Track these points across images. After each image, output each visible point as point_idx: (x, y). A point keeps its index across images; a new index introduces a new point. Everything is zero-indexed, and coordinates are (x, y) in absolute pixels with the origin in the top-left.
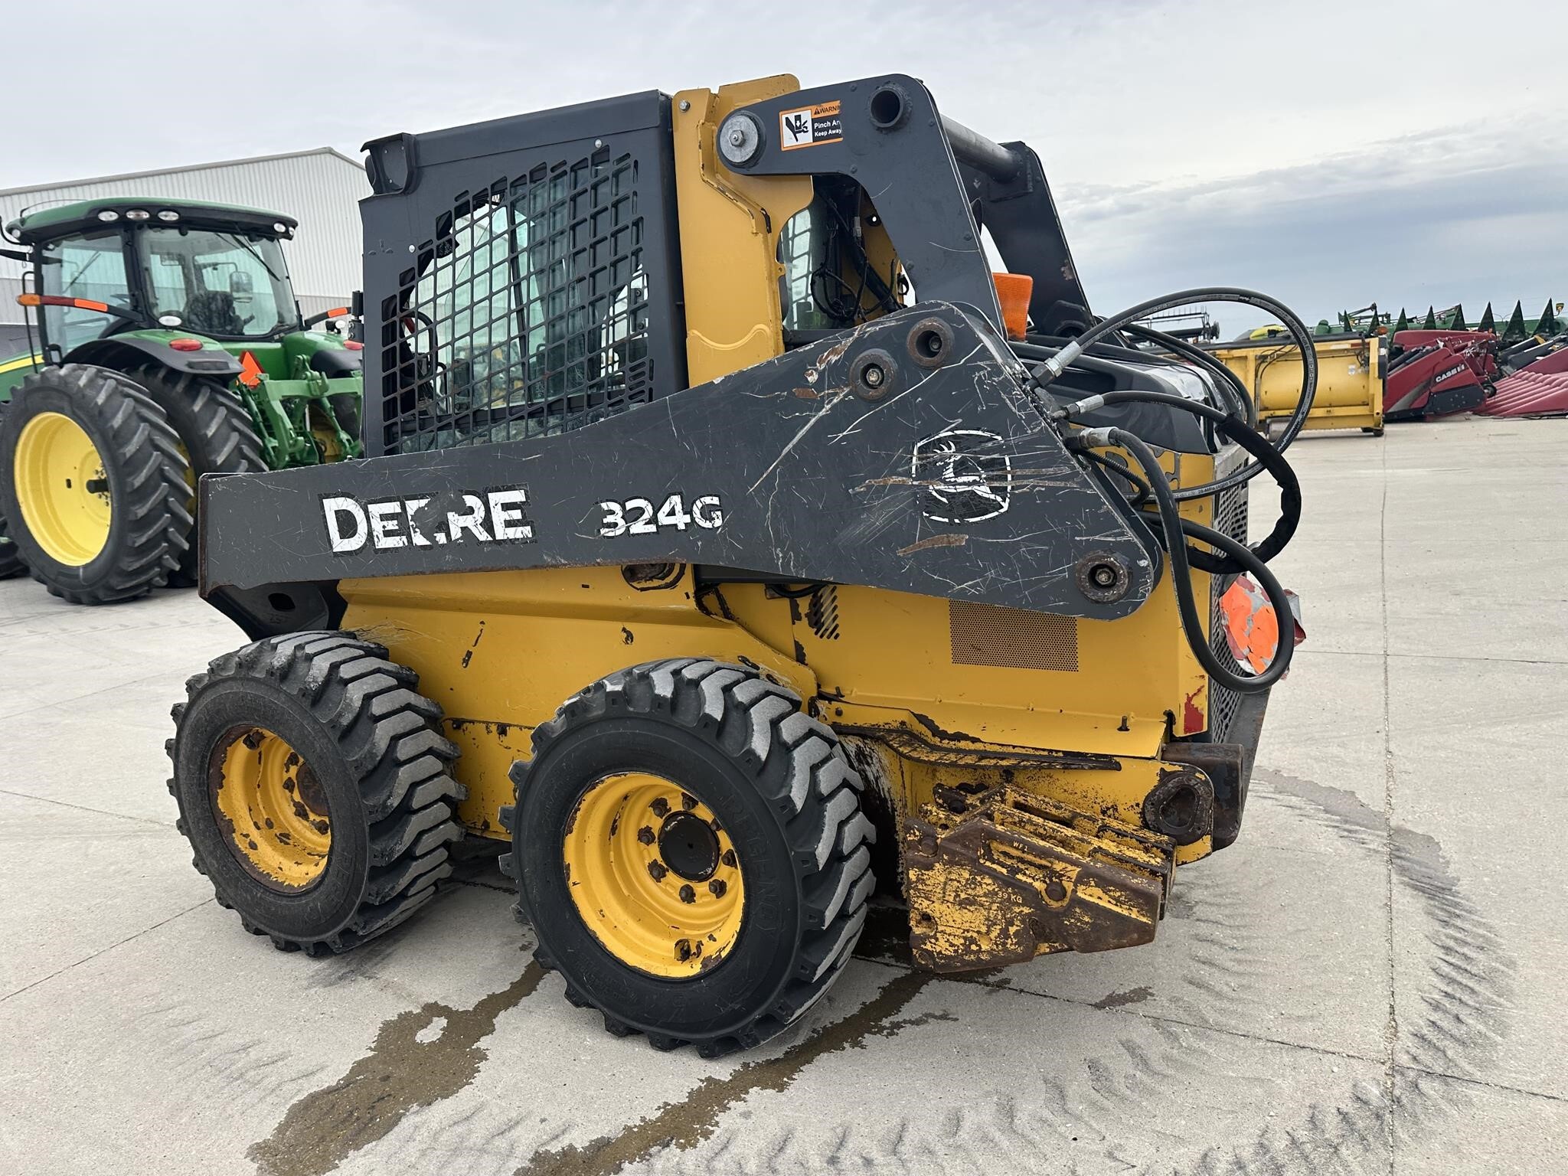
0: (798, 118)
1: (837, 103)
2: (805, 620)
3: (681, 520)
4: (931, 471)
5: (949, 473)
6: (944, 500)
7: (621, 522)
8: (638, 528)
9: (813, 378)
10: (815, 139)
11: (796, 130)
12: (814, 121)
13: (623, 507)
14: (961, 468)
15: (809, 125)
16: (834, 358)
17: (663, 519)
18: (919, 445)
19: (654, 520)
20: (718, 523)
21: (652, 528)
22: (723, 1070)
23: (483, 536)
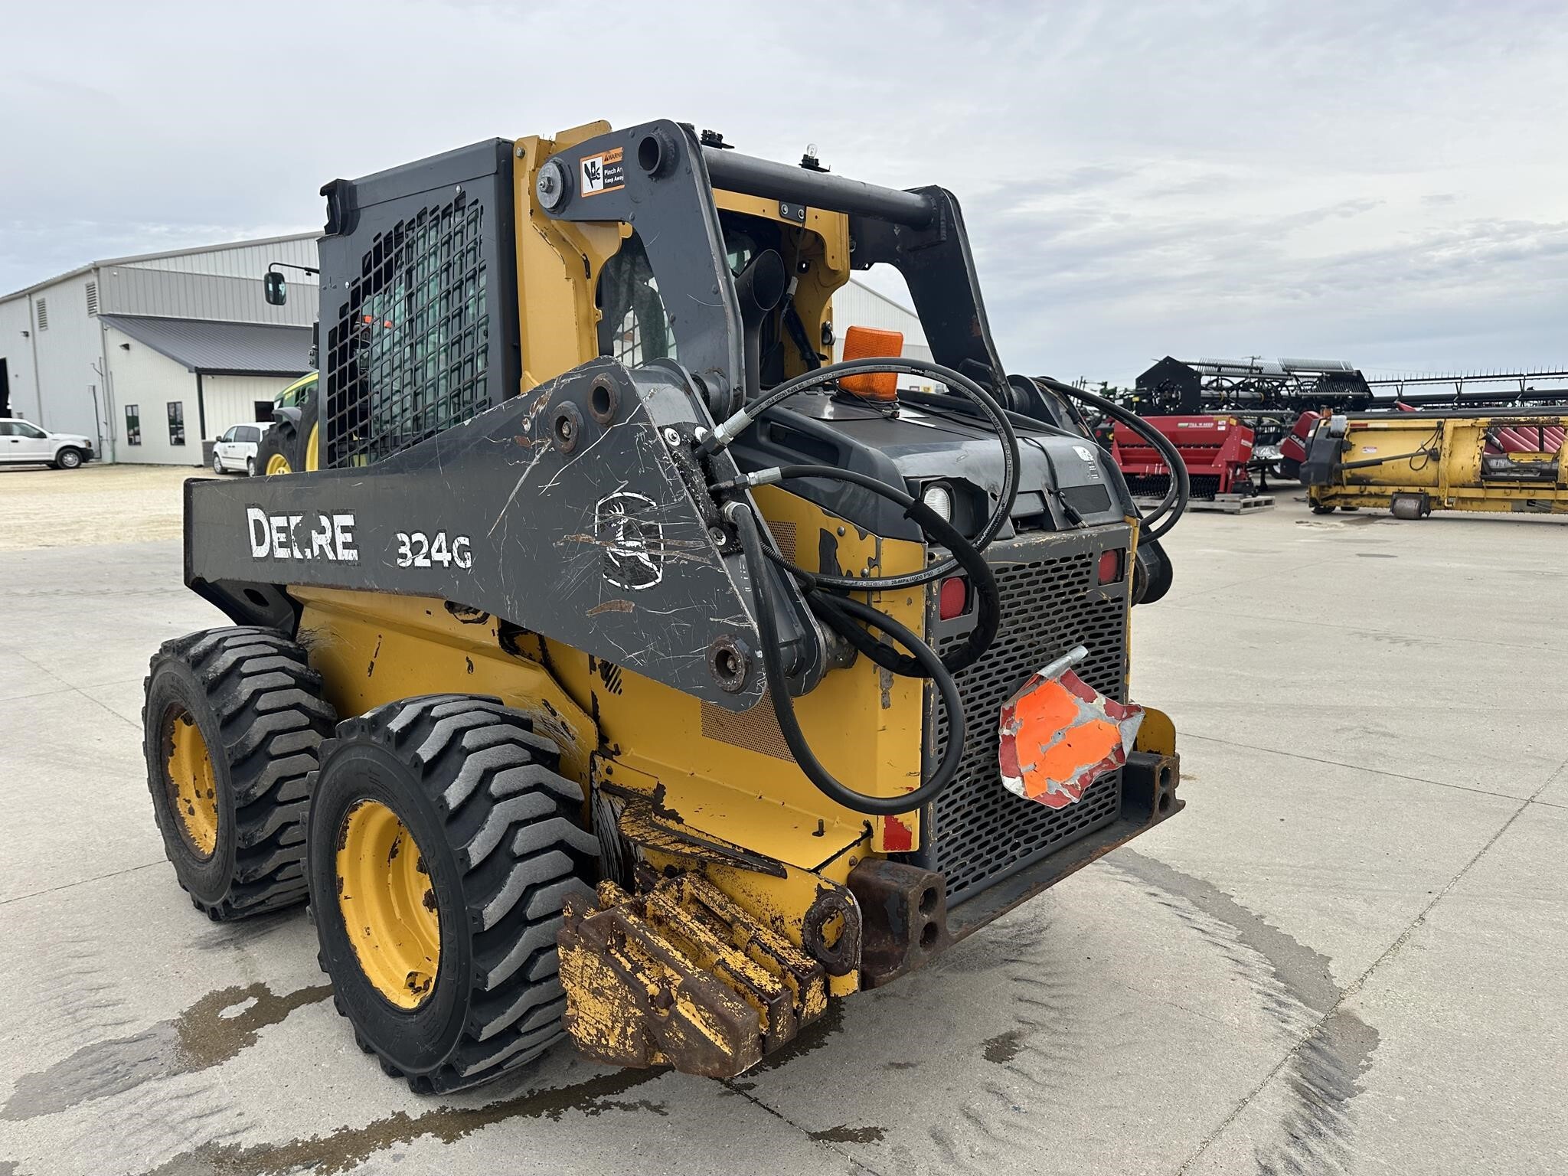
0: (593, 164)
1: (620, 150)
2: (598, 670)
3: (445, 557)
4: (607, 532)
5: (620, 536)
6: (617, 563)
7: (409, 554)
8: (421, 562)
9: (527, 427)
10: (606, 186)
11: (592, 177)
12: (605, 167)
13: (410, 539)
14: (629, 532)
15: (600, 171)
16: (541, 408)
17: (436, 557)
18: (600, 503)
19: (428, 556)
20: (469, 564)
21: (427, 563)
22: (417, 1107)
23: (331, 556)
